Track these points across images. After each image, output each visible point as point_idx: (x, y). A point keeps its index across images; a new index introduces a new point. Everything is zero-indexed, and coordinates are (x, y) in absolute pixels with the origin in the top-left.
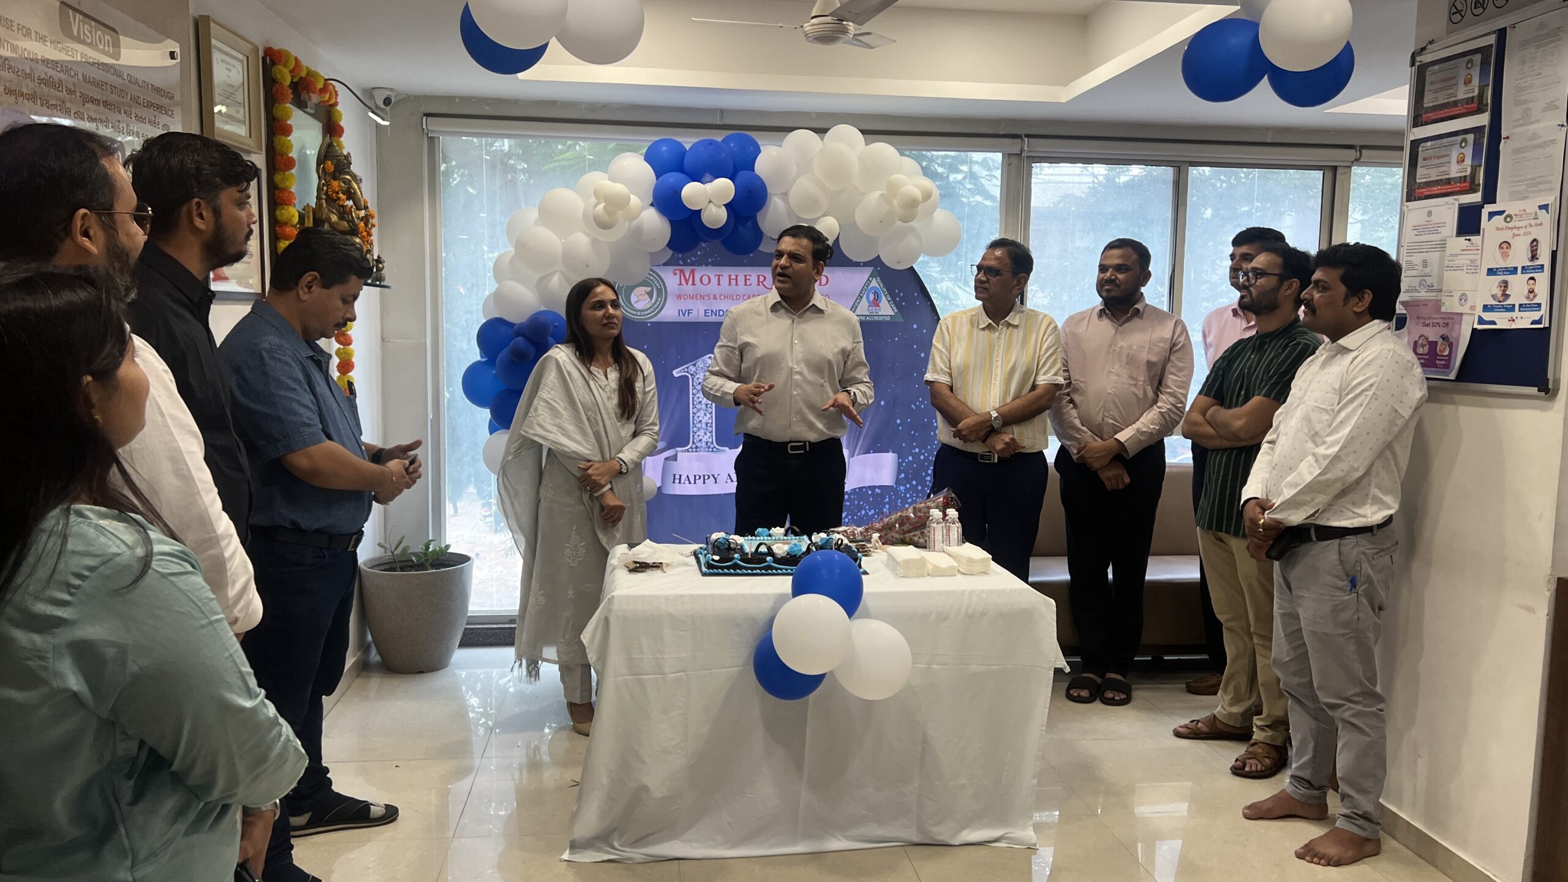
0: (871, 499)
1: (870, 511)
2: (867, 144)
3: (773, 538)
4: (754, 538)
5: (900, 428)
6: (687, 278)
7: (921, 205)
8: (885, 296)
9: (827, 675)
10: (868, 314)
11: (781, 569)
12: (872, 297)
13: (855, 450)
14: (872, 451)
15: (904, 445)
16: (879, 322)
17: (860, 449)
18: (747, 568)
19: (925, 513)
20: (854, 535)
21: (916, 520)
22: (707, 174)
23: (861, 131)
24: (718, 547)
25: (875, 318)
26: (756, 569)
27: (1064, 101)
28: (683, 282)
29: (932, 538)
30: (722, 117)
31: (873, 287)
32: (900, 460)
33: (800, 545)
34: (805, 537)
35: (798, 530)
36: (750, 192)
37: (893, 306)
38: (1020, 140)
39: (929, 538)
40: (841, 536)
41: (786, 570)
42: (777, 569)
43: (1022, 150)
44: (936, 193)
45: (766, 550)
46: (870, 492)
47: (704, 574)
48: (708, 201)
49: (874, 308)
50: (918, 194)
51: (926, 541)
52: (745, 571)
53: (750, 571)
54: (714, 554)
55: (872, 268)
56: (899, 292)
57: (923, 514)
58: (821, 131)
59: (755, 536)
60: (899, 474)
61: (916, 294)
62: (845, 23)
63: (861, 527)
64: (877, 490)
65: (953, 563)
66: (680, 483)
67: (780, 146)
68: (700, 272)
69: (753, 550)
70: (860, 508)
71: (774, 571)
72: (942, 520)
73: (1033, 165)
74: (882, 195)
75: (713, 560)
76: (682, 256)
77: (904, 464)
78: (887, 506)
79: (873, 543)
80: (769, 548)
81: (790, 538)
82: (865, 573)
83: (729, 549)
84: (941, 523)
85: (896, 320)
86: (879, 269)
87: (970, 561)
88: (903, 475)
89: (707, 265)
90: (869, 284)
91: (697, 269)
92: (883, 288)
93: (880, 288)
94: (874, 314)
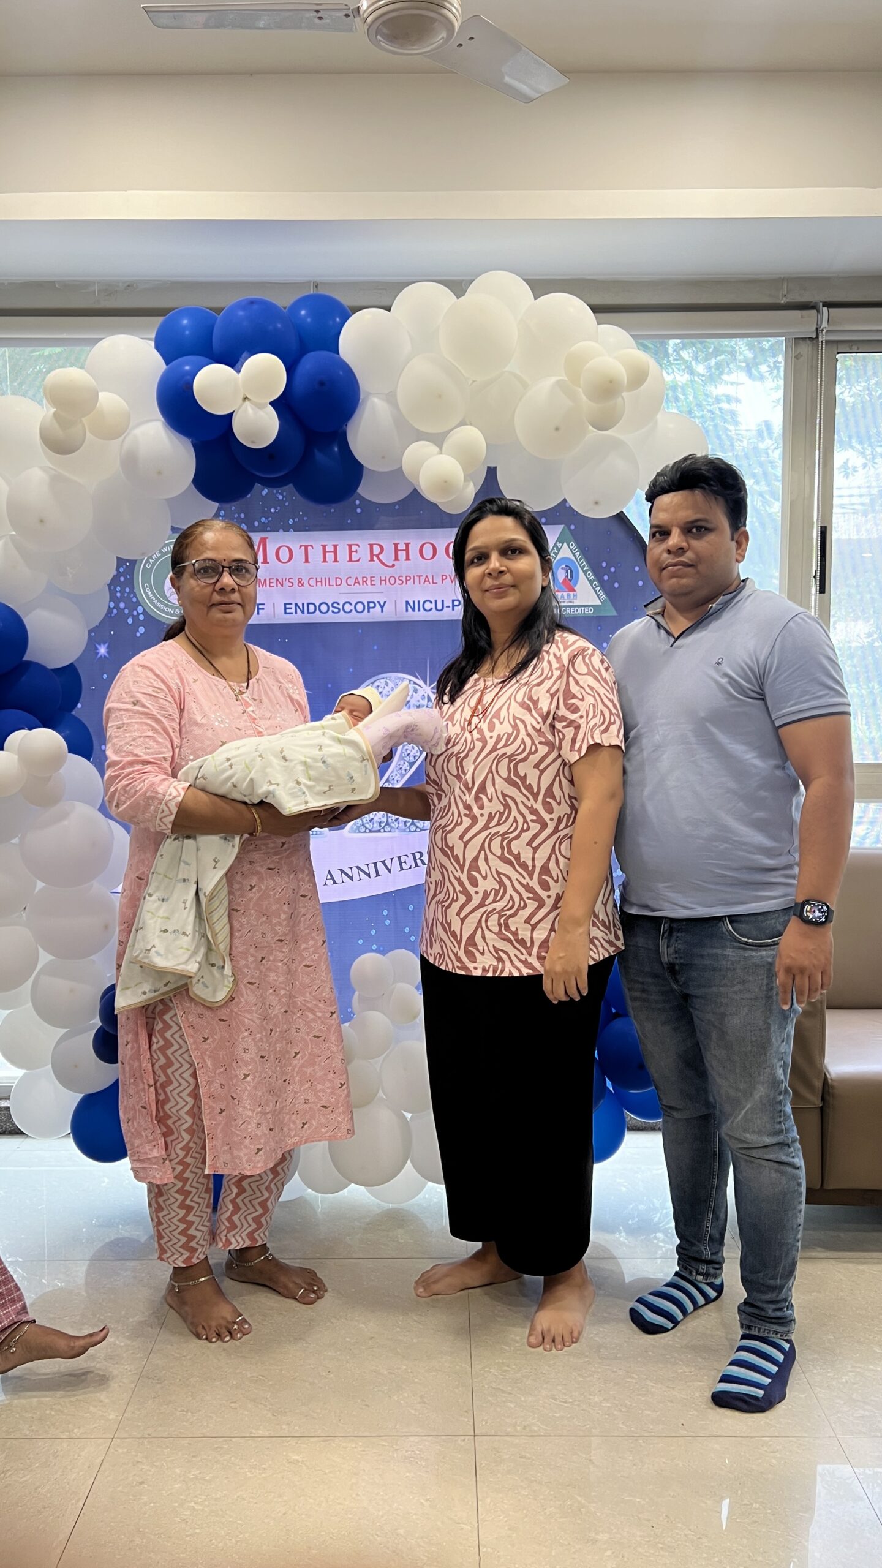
2: (536, 302)
7: (626, 391)
8: (585, 572)
12: (561, 575)
23: (532, 286)
25: (568, 609)
31: (563, 559)
36: (322, 384)
37: (598, 589)
38: (815, 311)
43: (819, 332)
48: (241, 397)
49: (565, 594)
55: (563, 526)
56: (608, 567)
58: (459, 285)
68: (276, 541)
73: (838, 356)
74: (558, 382)
85: (603, 613)
86: (572, 527)
89: (286, 530)
90: (556, 554)
91: (270, 536)
92: (580, 560)
93: (576, 559)
94: (566, 604)
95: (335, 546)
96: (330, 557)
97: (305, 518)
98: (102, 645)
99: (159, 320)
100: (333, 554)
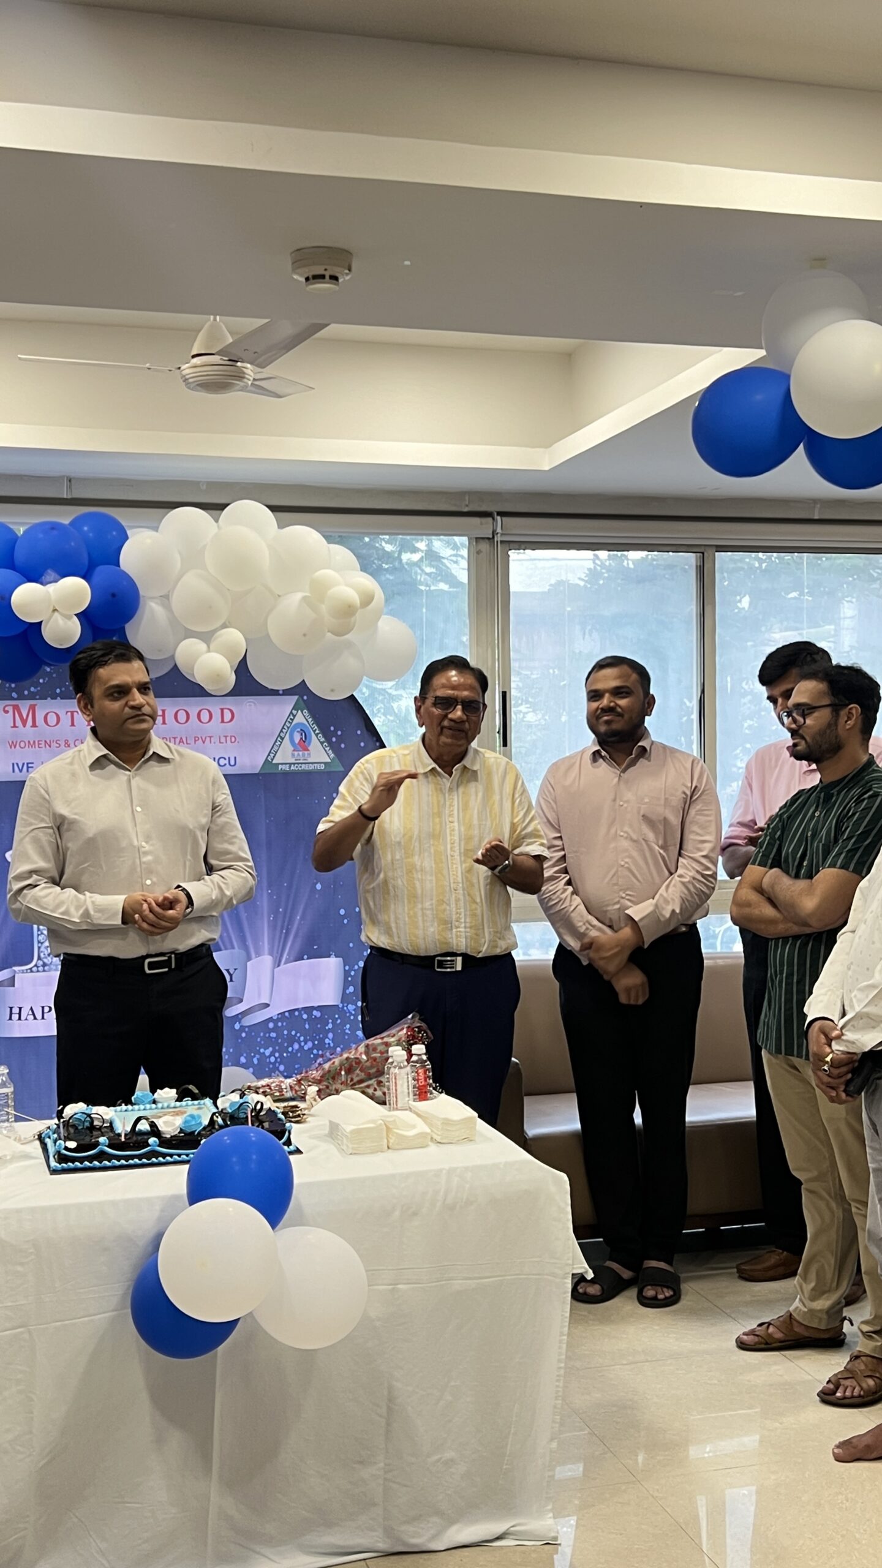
0: (307, 1026)
1: (306, 1044)
2: (281, 526)
3: (160, 1105)
4: (130, 1107)
5: (345, 921)
6: (25, 718)
7: (359, 611)
8: (317, 735)
9: (240, 1322)
10: (293, 761)
11: (171, 1155)
12: (297, 738)
13: (281, 956)
14: (306, 957)
15: (351, 945)
16: (309, 773)
17: (288, 955)
18: (119, 1158)
19: (382, 1053)
20: (281, 1090)
21: (368, 1064)
22: (49, 571)
23: (269, 507)
24: (74, 1126)
25: (303, 766)
26: (132, 1157)
27: (547, 468)
28: (19, 722)
29: (393, 1087)
30: (70, 487)
31: (298, 724)
32: (346, 968)
33: (199, 1117)
34: (208, 1101)
35: (196, 1091)
36: (114, 595)
37: (327, 749)
38: (490, 520)
39: (389, 1089)
40: (261, 1098)
41: (179, 1155)
42: (164, 1155)
43: (494, 533)
44: (379, 594)
45: (148, 1128)
46: (305, 1016)
47: (54, 1172)
48: (51, 609)
49: (301, 753)
50: (354, 597)
51: (384, 1094)
52: (116, 1163)
53: (123, 1162)
54: (67, 1139)
55: (296, 697)
56: (336, 730)
57: (379, 1055)
58: (216, 508)
59: (132, 1104)
60: (345, 988)
61: (359, 732)
62: (239, 364)
63: (290, 1077)
64: (315, 1013)
65: (422, 1127)
66: (20, 1019)
67: (156, 529)
68: (45, 708)
69: (129, 1129)
70: (292, 1040)
71: (161, 1159)
72: (406, 1063)
73: (510, 553)
74: (304, 598)
75: (66, 1148)
76: (16, 686)
77: (353, 973)
78: (330, 1035)
79: (308, 1102)
80: (153, 1125)
81: (184, 1103)
82: (298, 1151)
83: (92, 1128)
84: (405, 1067)
85: (332, 769)
86: (305, 698)
87: (447, 1122)
88: (351, 989)
89: (54, 697)
90: (292, 720)
91: (39, 703)
92: (312, 724)
93: (309, 724)
94: (301, 761)
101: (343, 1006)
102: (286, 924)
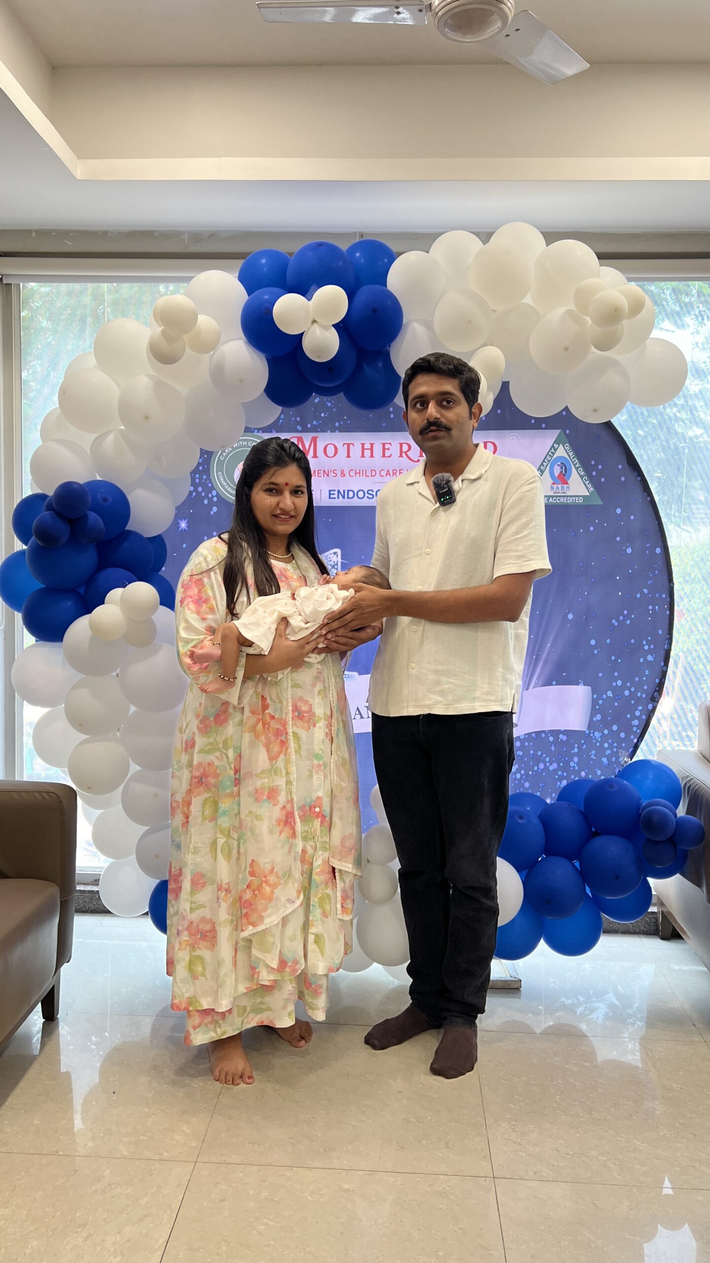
0: (553, 748)
5: (596, 652)
7: (627, 320)
8: (577, 469)
10: (553, 494)
12: (557, 471)
13: (531, 680)
14: (554, 683)
15: (600, 675)
16: (566, 507)
17: (537, 679)
25: (565, 499)
31: (559, 458)
32: (595, 696)
36: (374, 310)
37: (587, 482)
48: (312, 320)
49: (560, 486)
50: (624, 303)
60: (592, 715)
61: (620, 467)
64: (561, 736)
67: (424, 253)
70: (537, 760)
74: (569, 312)
77: (601, 702)
78: (576, 759)
85: (591, 503)
86: (568, 432)
88: (599, 717)
89: (333, 430)
90: (553, 454)
91: (320, 436)
92: (573, 458)
93: (570, 458)
94: (560, 494)
95: (372, 445)
96: (367, 453)
97: (349, 422)
98: (183, 521)
99: (240, 263)
100: (369, 451)
101: (590, 732)
102: (536, 649)
